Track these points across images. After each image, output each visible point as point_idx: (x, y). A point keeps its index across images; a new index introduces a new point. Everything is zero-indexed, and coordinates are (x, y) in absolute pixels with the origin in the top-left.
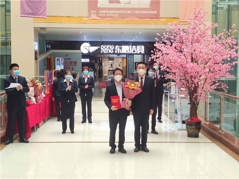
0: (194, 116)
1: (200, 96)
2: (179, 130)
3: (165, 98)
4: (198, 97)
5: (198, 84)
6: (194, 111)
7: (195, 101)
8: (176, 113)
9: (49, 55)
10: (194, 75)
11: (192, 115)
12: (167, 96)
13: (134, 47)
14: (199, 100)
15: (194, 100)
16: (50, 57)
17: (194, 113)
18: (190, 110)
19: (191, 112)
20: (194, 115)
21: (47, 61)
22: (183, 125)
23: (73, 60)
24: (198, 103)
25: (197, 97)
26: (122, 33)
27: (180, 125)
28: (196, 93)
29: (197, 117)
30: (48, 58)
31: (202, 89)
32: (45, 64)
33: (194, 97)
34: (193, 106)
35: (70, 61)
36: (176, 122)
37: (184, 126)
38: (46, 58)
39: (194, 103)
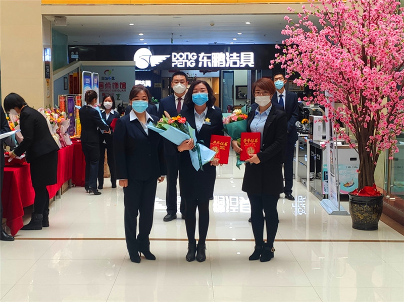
0: (369, 184)
1: (382, 141)
2: (334, 213)
3: (299, 148)
4: (378, 143)
5: (378, 114)
6: (367, 173)
7: (370, 152)
8: (324, 179)
9: (75, 70)
10: (371, 94)
11: (363, 181)
12: (306, 145)
13: (235, 54)
14: (380, 151)
16: (75, 75)
17: (367, 177)
18: (360, 172)
21: (71, 82)
23: (119, 80)
24: (378, 155)
25: (375, 143)
26: (213, 25)
27: (332, 204)
28: (373, 135)
29: (375, 186)
30: (71, 76)
31: (388, 126)
32: (66, 88)
33: (368, 144)
34: (366, 162)
35: (114, 81)
36: (324, 198)
38: (68, 77)
39: (369, 155)
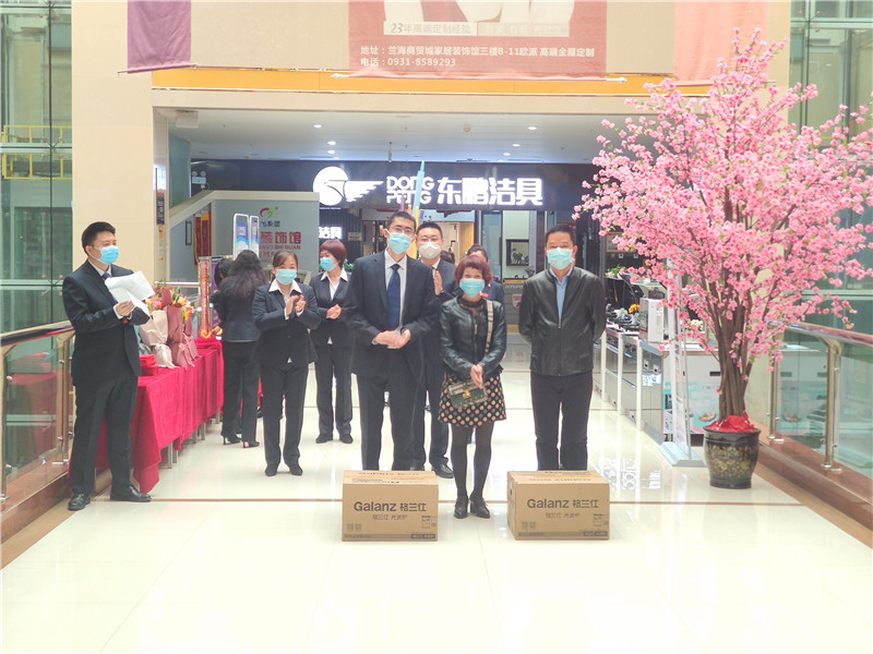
0: (735, 411)
1: (757, 341)
2: (681, 464)
3: (624, 356)
4: (750, 345)
5: (749, 297)
6: (733, 394)
7: (737, 360)
8: (667, 408)
9: (204, 209)
10: (737, 266)
11: (725, 408)
12: (635, 350)
13: (506, 182)
14: (753, 357)
15: (734, 356)
16: (204, 217)
17: (734, 401)
18: (721, 392)
19: (723, 399)
20: (735, 408)
21: (198, 230)
22: (693, 448)
23: (287, 227)
24: (750, 365)
25: (746, 344)
26: (467, 129)
27: (680, 448)
28: (742, 332)
29: (746, 416)
30: (198, 219)
31: (765, 315)
32: (189, 241)
33: (733, 346)
34: (732, 375)
35: (279, 230)
36: (666, 440)
37: (700, 452)
38: (192, 220)
39: (735, 365)
